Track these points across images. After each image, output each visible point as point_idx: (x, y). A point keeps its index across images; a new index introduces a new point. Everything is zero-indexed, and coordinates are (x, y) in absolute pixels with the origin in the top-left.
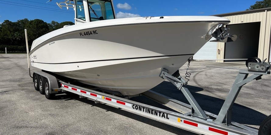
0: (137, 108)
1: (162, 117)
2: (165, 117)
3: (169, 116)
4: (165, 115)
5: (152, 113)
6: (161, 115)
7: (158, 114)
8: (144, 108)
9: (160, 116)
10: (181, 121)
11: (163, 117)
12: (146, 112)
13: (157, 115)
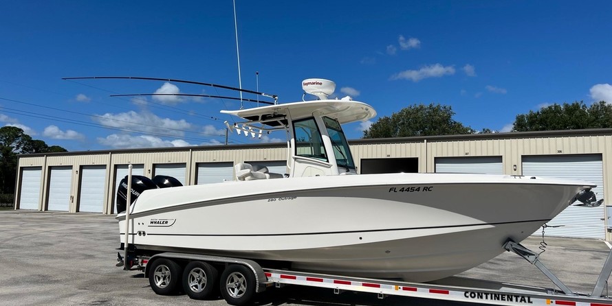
0: (473, 295)
1: (521, 301)
2: (525, 302)
3: (531, 299)
4: (526, 299)
5: (502, 299)
6: (519, 299)
7: (514, 298)
8: (487, 294)
9: (517, 301)
10: (552, 302)
11: (523, 302)
12: (492, 298)
13: (511, 300)
